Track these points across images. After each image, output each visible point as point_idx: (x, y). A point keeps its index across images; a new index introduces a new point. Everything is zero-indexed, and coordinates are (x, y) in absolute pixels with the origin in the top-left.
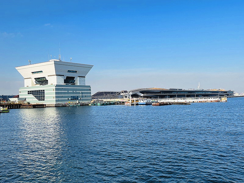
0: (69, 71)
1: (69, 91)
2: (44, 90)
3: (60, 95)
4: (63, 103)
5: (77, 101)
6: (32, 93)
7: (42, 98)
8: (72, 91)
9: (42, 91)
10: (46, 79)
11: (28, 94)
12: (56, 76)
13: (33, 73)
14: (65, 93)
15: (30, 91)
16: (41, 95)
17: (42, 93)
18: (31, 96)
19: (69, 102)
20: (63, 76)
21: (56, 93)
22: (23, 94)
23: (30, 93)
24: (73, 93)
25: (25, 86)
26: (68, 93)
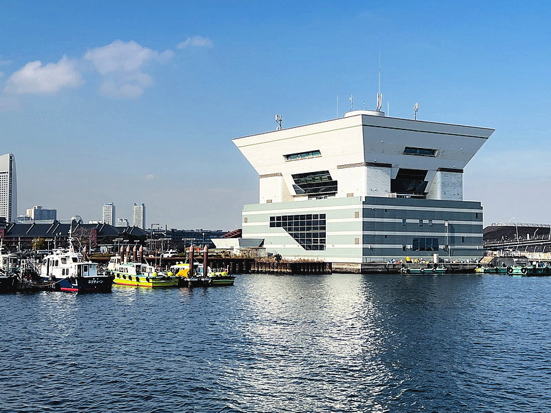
0: (409, 151)
1: (408, 221)
2: (323, 216)
3: (377, 233)
4: (389, 260)
5: (435, 255)
6: (284, 225)
7: (316, 241)
8: (418, 221)
9: (316, 216)
10: (330, 178)
11: (272, 225)
12: (365, 168)
13: (288, 156)
14: (392, 227)
15: (279, 218)
16: (312, 231)
17: (316, 223)
18: (281, 233)
19: (408, 259)
20: (389, 166)
21: (366, 226)
22: (256, 227)
23: (276, 222)
24: (421, 227)
25: (263, 201)
26: (405, 227)
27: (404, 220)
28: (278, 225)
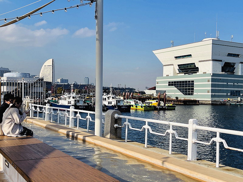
0: (230, 55)
1: (229, 84)
2: (193, 81)
3: (217, 88)
4: (222, 100)
5: (239, 98)
6: (175, 85)
7: (189, 92)
8: (233, 84)
9: (189, 82)
10: (195, 66)
11: (169, 85)
12: (211, 62)
13: (176, 57)
14: (223, 86)
15: (172, 82)
16: (187, 88)
17: (189, 84)
18: (174, 88)
19: (229, 99)
20: (221, 61)
21: (213, 86)
22: (162, 85)
23: (171, 84)
24: (234, 86)
25: (164, 75)
26: (227, 86)
27: (227, 83)
28: (172, 85)
